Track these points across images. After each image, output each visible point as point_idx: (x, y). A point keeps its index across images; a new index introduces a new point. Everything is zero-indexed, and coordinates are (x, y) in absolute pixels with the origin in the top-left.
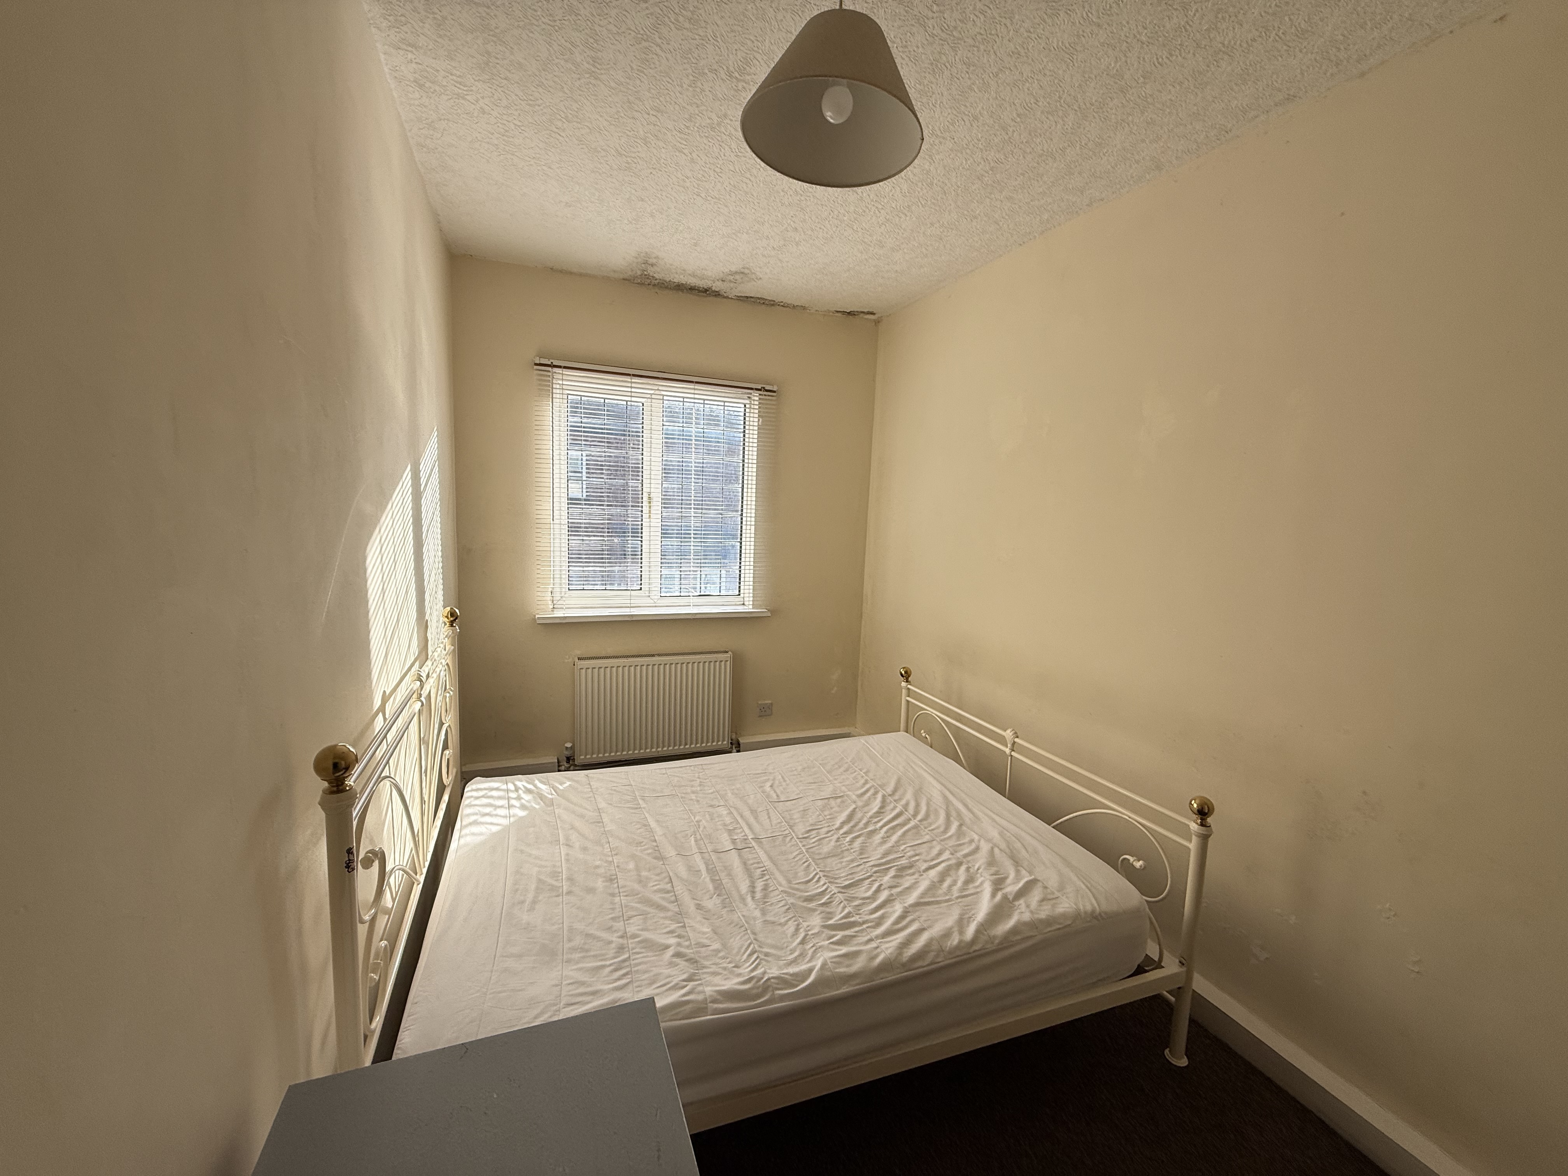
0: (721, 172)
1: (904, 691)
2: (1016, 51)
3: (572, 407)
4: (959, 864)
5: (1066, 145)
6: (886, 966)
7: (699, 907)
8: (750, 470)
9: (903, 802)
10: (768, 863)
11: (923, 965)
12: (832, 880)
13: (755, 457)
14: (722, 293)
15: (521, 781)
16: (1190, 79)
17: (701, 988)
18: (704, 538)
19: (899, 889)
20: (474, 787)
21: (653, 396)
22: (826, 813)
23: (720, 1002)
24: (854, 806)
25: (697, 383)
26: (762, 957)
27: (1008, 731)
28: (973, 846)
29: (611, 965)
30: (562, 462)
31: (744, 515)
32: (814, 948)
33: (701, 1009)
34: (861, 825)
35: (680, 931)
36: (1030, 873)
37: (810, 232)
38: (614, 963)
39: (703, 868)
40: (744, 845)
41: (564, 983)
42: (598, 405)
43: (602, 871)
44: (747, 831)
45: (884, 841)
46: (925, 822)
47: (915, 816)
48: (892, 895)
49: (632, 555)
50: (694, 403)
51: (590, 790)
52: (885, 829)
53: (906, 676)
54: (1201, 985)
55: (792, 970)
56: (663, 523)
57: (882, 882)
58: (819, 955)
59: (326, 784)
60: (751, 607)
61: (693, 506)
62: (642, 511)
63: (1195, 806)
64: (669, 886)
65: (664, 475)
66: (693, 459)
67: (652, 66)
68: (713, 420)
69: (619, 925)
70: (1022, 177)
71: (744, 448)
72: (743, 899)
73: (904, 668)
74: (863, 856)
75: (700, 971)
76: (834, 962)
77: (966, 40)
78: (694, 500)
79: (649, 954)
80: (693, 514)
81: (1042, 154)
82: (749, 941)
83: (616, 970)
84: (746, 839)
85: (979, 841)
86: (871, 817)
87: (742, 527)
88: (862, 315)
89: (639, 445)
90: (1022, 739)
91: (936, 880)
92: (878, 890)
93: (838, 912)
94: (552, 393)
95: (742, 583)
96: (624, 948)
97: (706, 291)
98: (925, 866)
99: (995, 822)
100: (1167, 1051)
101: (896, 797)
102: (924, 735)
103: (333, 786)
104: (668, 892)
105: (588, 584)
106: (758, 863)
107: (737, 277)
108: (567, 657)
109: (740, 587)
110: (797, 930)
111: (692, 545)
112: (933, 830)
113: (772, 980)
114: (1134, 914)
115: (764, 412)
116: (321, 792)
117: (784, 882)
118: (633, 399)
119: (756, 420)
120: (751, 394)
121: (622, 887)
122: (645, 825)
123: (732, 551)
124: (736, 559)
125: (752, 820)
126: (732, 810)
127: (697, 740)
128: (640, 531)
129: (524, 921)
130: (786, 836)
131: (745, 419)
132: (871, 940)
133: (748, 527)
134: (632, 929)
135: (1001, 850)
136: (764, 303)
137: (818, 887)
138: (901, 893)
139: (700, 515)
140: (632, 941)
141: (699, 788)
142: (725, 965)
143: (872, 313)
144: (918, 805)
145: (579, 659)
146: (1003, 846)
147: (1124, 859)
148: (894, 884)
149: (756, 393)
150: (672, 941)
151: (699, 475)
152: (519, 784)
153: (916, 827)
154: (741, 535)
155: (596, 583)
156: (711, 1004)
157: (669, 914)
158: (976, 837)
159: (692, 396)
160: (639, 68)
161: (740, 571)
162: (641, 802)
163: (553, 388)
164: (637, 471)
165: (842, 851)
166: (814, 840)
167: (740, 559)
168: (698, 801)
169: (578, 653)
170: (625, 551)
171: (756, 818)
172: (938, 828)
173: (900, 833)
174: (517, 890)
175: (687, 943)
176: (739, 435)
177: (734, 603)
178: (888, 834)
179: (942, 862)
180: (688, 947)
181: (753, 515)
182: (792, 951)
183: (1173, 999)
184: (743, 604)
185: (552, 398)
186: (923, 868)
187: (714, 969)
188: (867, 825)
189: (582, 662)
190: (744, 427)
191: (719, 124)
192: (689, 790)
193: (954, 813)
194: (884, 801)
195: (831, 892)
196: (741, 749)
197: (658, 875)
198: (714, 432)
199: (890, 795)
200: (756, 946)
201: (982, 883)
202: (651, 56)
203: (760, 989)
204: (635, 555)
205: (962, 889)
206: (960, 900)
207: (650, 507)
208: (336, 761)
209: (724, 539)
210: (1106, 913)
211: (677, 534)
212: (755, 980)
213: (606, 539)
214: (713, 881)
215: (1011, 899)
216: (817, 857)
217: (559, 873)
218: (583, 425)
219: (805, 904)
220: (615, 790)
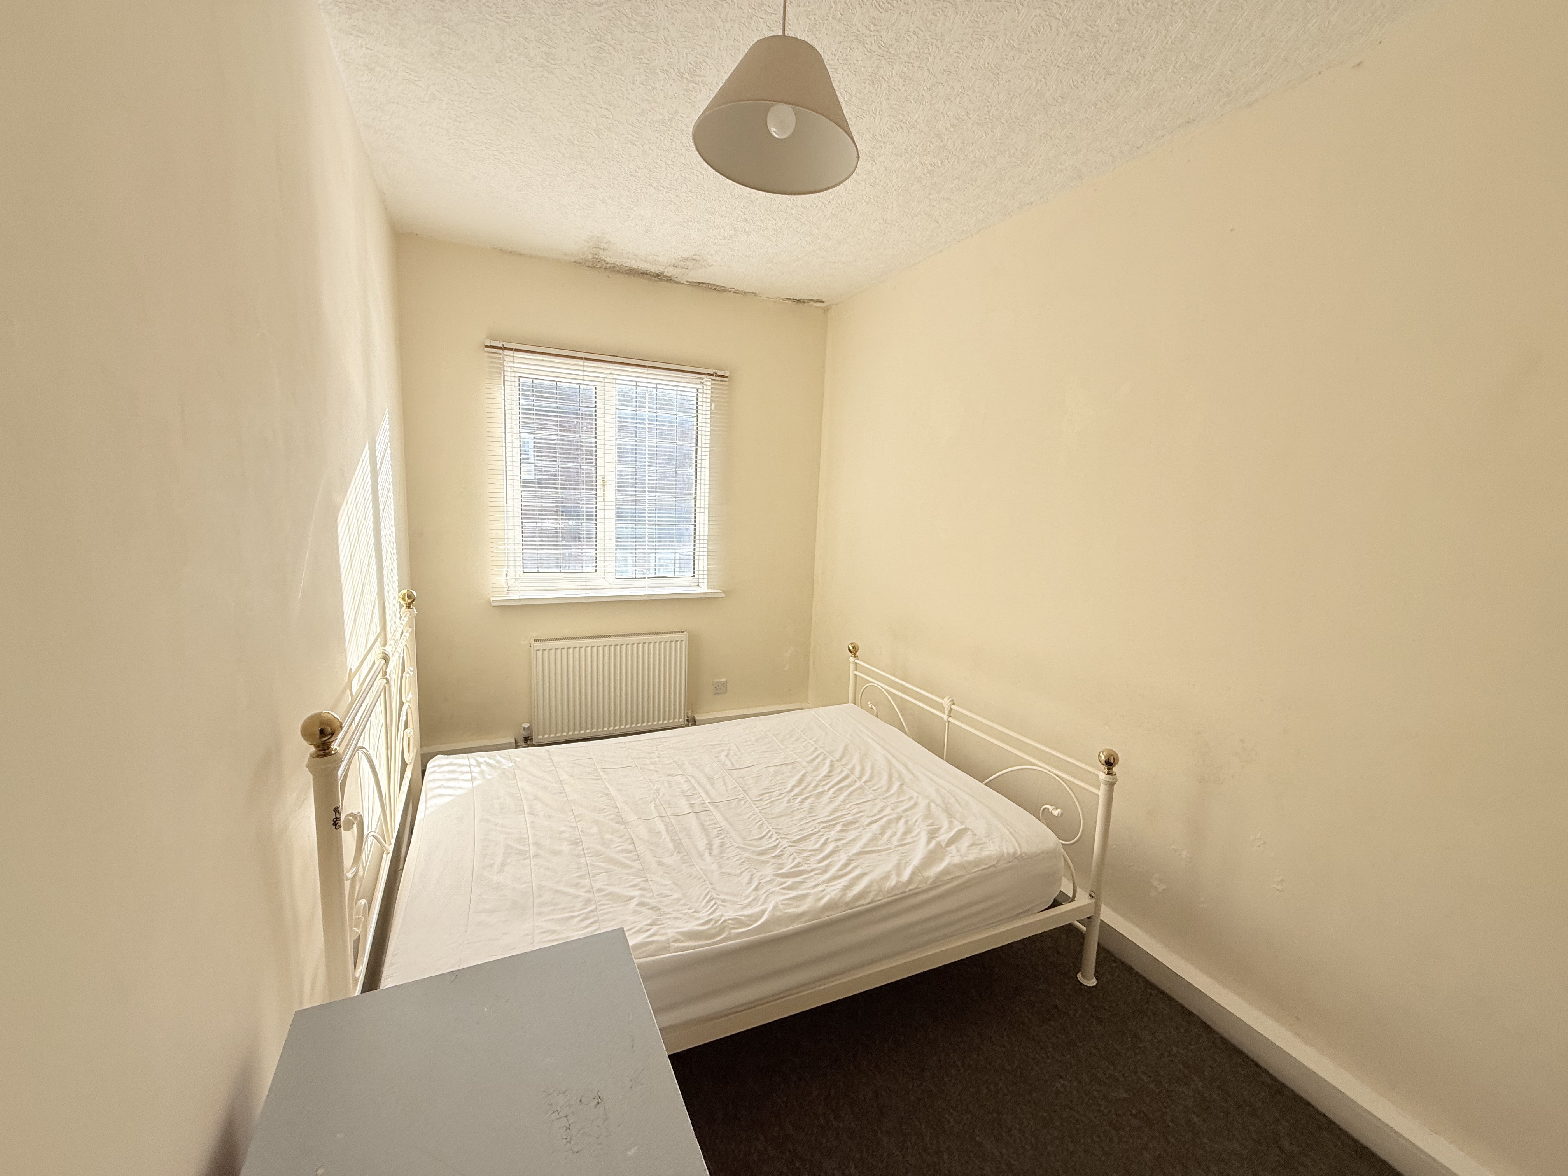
0: (672, 164)
1: (852, 666)
2: (947, 68)
3: (523, 390)
4: (899, 818)
5: (996, 153)
6: (831, 906)
7: (660, 863)
8: (703, 453)
9: (850, 766)
10: (723, 823)
11: (865, 904)
12: (783, 836)
13: (708, 442)
14: (673, 278)
15: (482, 757)
16: (1103, 101)
17: (663, 931)
18: (658, 521)
19: (844, 842)
20: (436, 763)
21: (606, 380)
22: (778, 778)
23: (682, 942)
24: (804, 771)
25: (650, 367)
26: (719, 902)
27: (946, 699)
28: (912, 802)
29: (578, 916)
30: (514, 445)
31: (698, 498)
32: (767, 894)
33: (665, 948)
34: (810, 788)
35: (643, 885)
36: (962, 823)
37: (759, 223)
38: (582, 914)
39: (662, 828)
40: (701, 809)
41: (536, 932)
42: (550, 389)
43: (566, 835)
44: (703, 794)
45: (832, 800)
46: (869, 783)
47: (860, 778)
48: (838, 846)
49: (587, 538)
50: (647, 387)
51: (551, 764)
52: (832, 791)
53: (854, 651)
54: (1108, 915)
55: (746, 912)
56: (617, 506)
57: (829, 836)
58: (771, 898)
59: (313, 749)
60: (705, 588)
61: (647, 489)
62: (596, 494)
63: (1103, 757)
64: (631, 847)
65: (617, 458)
66: (647, 443)
67: (605, 63)
68: (665, 404)
69: (586, 882)
70: (957, 181)
71: (697, 433)
72: (701, 856)
73: (852, 644)
74: (811, 815)
75: (663, 917)
76: (784, 904)
77: (902, 57)
78: (649, 483)
79: (615, 905)
80: (647, 497)
81: (975, 161)
82: (707, 890)
83: (582, 920)
84: (703, 804)
85: (917, 798)
86: (820, 781)
87: (695, 510)
88: (811, 303)
89: (592, 428)
90: (957, 706)
91: (877, 832)
92: (825, 843)
93: (789, 863)
94: (504, 376)
95: (697, 565)
96: (591, 901)
97: (658, 275)
98: (868, 821)
99: (933, 780)
100: (1079, 975)
101: (843, 763)
102: (870, 706)
103: (320, 750)
104: (631, 852)
105: (542, 567)
106: (715, 824)
107: (689, 263)
108: (523, 639)
109: (694, 569)
110: (751, 879)
111: (647, 529)
112: (876, 790)
113: (729, 922)
114: (1051, 854)
115: (716, 397)
116: (309, 756)
117: (739, 840)
118: (586, 382)
119: (709, 404)
120: (703, 379)
121: (587, 849)
122: (607, 794)
123: (687, 534)
124: (690, 541)
125: (708, 786)
126: (690, 778)
127: (654, 718)
128: (594, 514)
129: (494, 882)
130: (741, 799)
131: (697, 403)
132: (818, 885)
133: (702, 510)
134: (598, 885)
135: (937, 805)
136: (715, 289)
137: (770, 843)
138: (844, 845)
139: (655, 498)
140: (598, 894)
141: (657, 760)
142: (685, 911)
143: (822, 302)
144: (863, 769)
145: (535, 641)
146: (939, 801)
147: (1046, 808)
148: (838, 838)
149: (709, 378)
150: (636, 893)
151: (653, 459)
152: (479, 759)
153: (861, 787)
154: (695, 518)
155: (551, 565)
156: (674, 944)
157: (633, 870)
158: (915, 795)
159: (645, 380)
160: (592, 65)
161: (694, 553)
162: (602, 773)
163: (504, 371)
164: (591, 453)
165: (793, 811)
166: (767, 802)
167: (695, 541)
168: (657, 771)
169: (535, 635)
170: (579, 534)
171: (713, 785)
172: (881, 787)
173: (846, 793)
174: (486, 855)
175: (651, 894)
176: (691, 419)
177: (688, 584)
178: (835, 795)
179: (885, 816)
180: (651, 898)
181: (707, 498)
182: (747, 897)
183: (1084, 928)
184: (698, 585)
185: (504, 381)
186: (867, 823)
187: (675, 914)
188: (816, 786)
189: (538, 644)
190: (697, 412)
191: (671, 120)
192: (648, 761)
193: (896, 775)
194: (832, 765)
195: (782, 846)
196: (697, 723)
197: (621, 837)
198: (667, 416)
199: (837, 761)
200: (714, 894)
201: (919, 833)
202: (604, 55)
203: (718, 929)
204: (590, 538)
205: (900, 840)
206: (898, 848)
207: (604, 490)
208: (322, 727)
209: (678, 521)
210: (1025, 854)
211: (631, 517)
212: (712, 922)
213: (560, 522)
214: (673, 841)
215: (943, 846)
216: (771, 817)
217: (526, 839)
218: (535, 408)
219: (759, 857)
220: (576, 764)
